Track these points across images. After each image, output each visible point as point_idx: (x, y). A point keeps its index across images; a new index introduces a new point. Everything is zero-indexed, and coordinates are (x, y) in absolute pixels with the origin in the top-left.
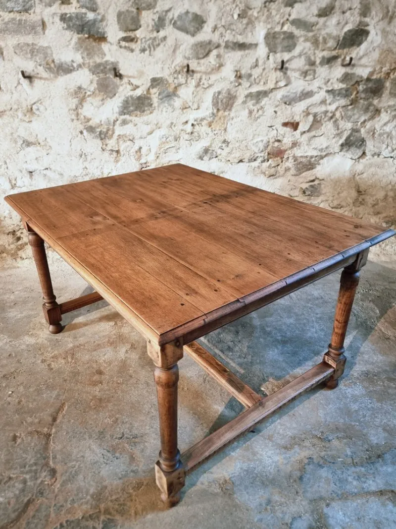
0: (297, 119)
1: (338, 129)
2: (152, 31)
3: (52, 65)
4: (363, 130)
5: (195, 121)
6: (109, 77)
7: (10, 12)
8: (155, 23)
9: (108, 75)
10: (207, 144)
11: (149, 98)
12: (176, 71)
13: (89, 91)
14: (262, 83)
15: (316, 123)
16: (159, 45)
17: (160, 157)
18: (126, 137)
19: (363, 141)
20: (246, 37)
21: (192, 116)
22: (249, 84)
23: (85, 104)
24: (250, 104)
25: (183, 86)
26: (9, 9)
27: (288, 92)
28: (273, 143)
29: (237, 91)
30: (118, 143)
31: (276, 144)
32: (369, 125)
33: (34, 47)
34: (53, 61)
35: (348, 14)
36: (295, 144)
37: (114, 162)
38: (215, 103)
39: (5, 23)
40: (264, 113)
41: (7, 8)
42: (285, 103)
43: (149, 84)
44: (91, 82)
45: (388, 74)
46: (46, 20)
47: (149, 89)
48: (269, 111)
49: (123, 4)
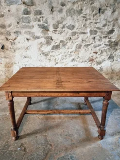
0: (97, 51)
1: (107, 54)
2: (61, 29)
4: (113, 54)
5: (71, 51)
6: (49, 40)
7: (24, 23)
8: (62, 27)
10: (74, 57)
11: (59, 46)
12: (67, 39)
13: (44, 43)
14: (88, 42)
15: (102, 52)
16: (63, 32)
18: (52, 56)
19: (113, 57)
20: (85, 31)
22: (85, 42)
23: (42, 47)
24: (85, 47)
25: (68, 43)
27: (95, 45)
29: (82, 44)
30: (50, 57)
31: (92, 58)
32: (115, 53)
33: (30, 32)
34: (35, 36)
35: (110, 26)
36: (96, 58)
38: (76, 47)
39: (23, 26)
42: (94, 47)
43: (60, 42)
44: (44, 41)
45: (119, 41)
46: (34, 25)
48: (90, 49)
49: (54, 22)
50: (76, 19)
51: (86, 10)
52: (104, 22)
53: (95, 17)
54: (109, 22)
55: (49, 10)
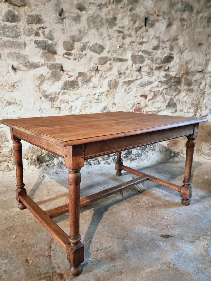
0: (147, 93)
1: (164, 99)
2: (79, 51)
3: (28, 64)
4: (175, 100)
5: (99, 93)
6: (57, 71)
7: (7, 37)
8: (81, 48)
9: (57, 70)
10: (106, 105)
11: (77, 82)
12: (91, 70)
13: (47, 77)
14: (130, 77)
15: (155, 96)
16: (82, 57)
17: (82, 111)
18: (64, 101)
19: (175, 104)
20: (123, 56)
21: (98, 91)
22: (124, 77)
23: (44, 84)
24: (125, 86)
25: (94, 77)
26: (7, 36)
27: (142, 81)
28: (136, 104)
29: (119, 80)
30: (60, 103)
31: (138, 105)
32: (177, 97)
33: (19, 54)
34: (29, 62)
35: (165, 49)
36: (146, 105)
37: (58, 113)
38: (109, 85)
39: (4, 42)
40: (131, 90)
41: (6, 35)
42: (141, 86)
43: (77, 75)
44: (48, 73)
45: (183, 75)
46: (26, 42)
47: (77, 77)
48: (134, 89)
49: (66, 38)
50: (105, 35)
51: (122, 19)
52: (155, 43)
53: (138, 32)
54: (164, 42)
55: (54, 15)
